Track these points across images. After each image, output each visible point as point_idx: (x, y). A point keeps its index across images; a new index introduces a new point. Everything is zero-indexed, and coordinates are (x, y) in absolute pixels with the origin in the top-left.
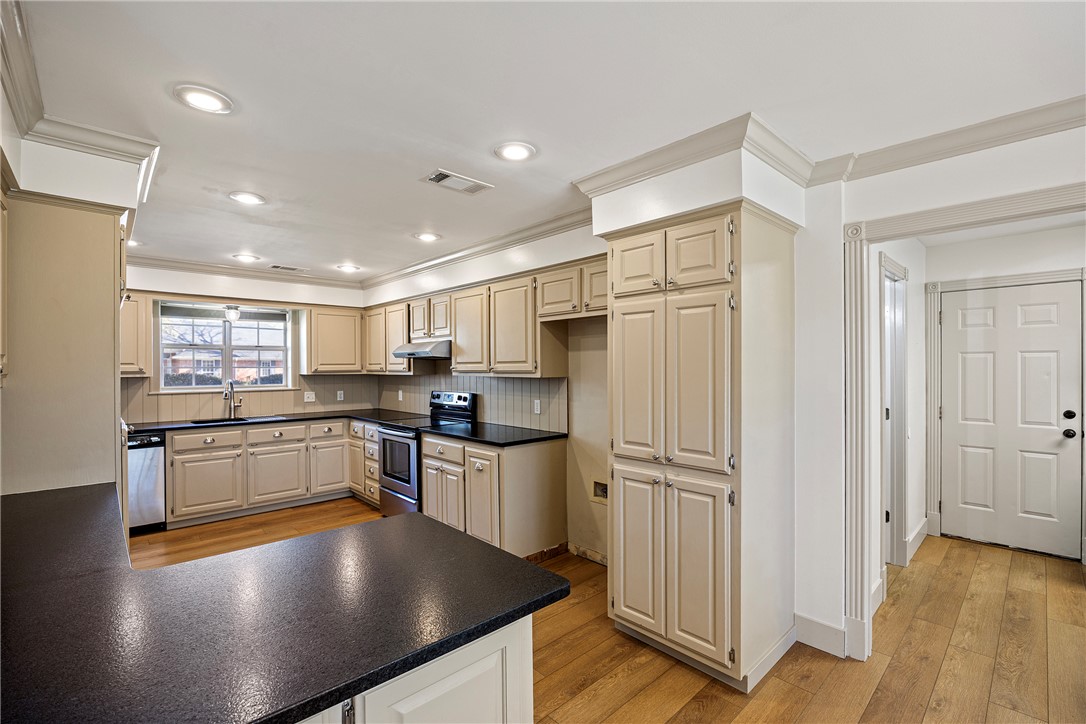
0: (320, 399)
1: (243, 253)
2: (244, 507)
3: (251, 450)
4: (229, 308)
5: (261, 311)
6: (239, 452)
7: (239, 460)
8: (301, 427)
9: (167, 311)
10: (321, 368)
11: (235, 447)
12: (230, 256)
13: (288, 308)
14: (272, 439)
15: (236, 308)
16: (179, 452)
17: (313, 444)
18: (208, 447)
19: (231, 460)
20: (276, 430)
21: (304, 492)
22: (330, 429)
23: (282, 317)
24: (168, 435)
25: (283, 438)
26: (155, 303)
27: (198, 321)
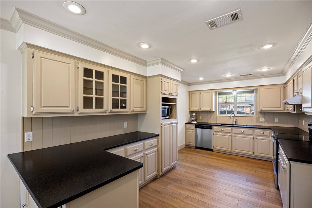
0: (267, 121)
1: (228, 74)
2: (231, 152)
3: (234, 135)
4: (234, 91)
5: (244, 90)
6: (230, 135)
7: (230, 137)
8: (251, 130)
9: (220, 94)
10: (263, 109)
11: (230, 133)
12: (224, 76)
13: (254, 88)
14: (240, 133)
15: (236, 91)
16: (216, 132)
17: (256, 137)
18: (222, 132)
19: (228, 137)
20: (242, 130)
21: (252, 153)
22: (263, 133)
23: (253, 92)
24: (213, 126)
25: (244, 133)
26: (216, 92)
27: (228, 96)
